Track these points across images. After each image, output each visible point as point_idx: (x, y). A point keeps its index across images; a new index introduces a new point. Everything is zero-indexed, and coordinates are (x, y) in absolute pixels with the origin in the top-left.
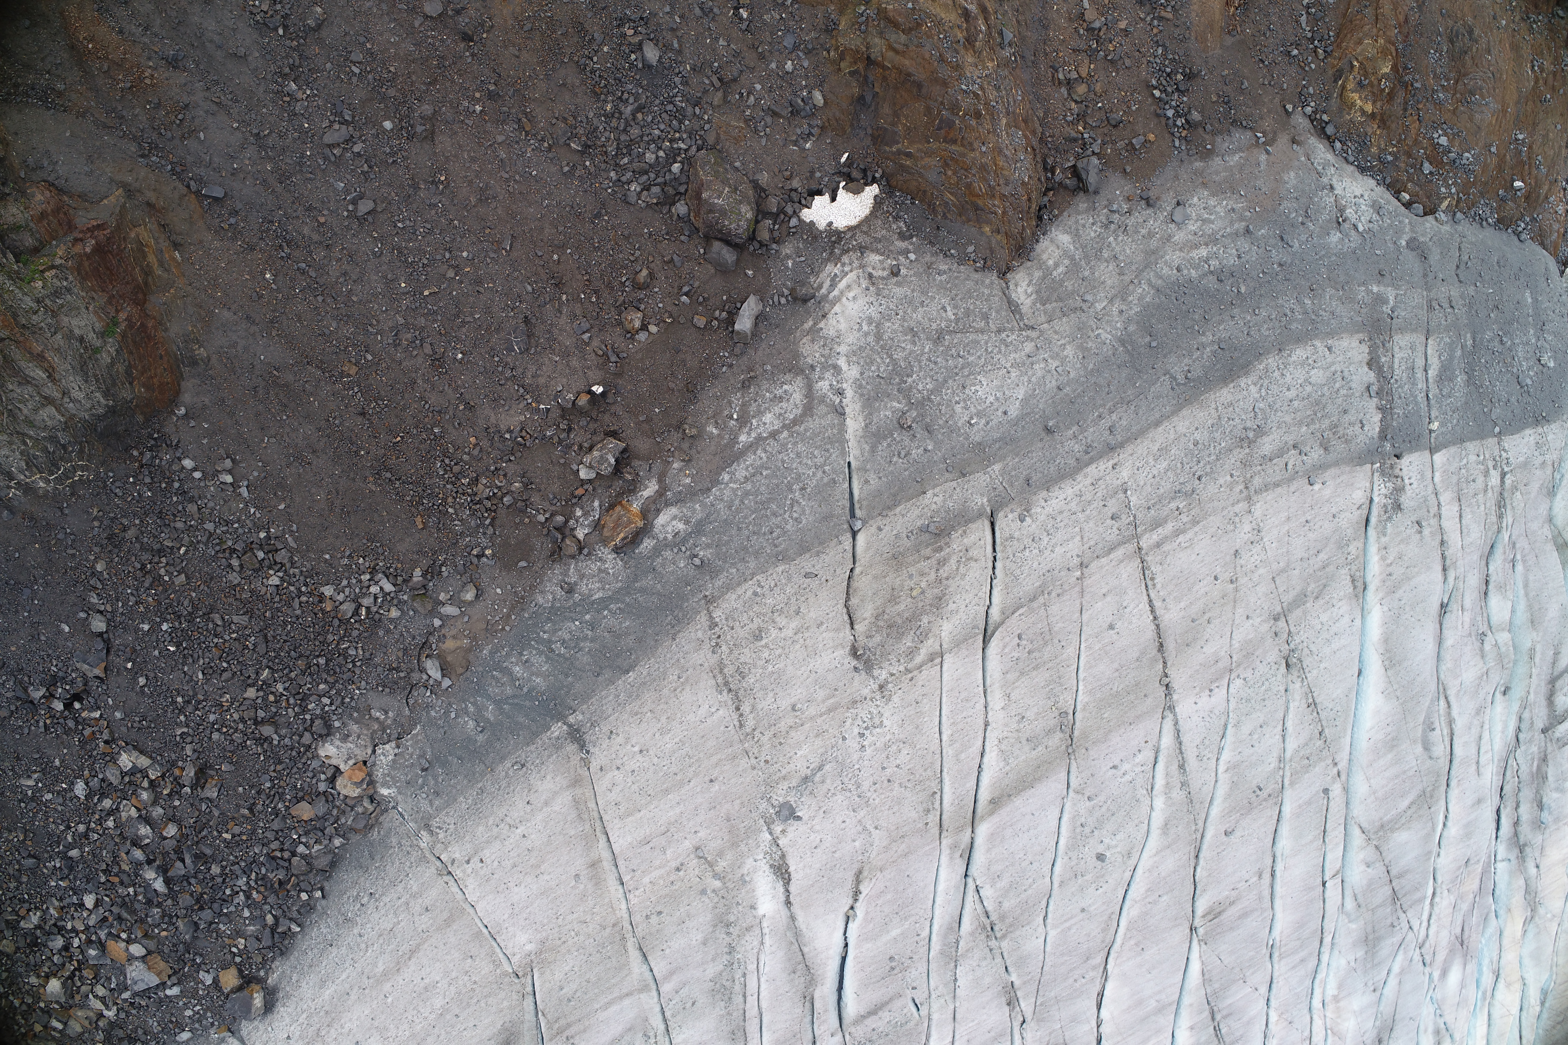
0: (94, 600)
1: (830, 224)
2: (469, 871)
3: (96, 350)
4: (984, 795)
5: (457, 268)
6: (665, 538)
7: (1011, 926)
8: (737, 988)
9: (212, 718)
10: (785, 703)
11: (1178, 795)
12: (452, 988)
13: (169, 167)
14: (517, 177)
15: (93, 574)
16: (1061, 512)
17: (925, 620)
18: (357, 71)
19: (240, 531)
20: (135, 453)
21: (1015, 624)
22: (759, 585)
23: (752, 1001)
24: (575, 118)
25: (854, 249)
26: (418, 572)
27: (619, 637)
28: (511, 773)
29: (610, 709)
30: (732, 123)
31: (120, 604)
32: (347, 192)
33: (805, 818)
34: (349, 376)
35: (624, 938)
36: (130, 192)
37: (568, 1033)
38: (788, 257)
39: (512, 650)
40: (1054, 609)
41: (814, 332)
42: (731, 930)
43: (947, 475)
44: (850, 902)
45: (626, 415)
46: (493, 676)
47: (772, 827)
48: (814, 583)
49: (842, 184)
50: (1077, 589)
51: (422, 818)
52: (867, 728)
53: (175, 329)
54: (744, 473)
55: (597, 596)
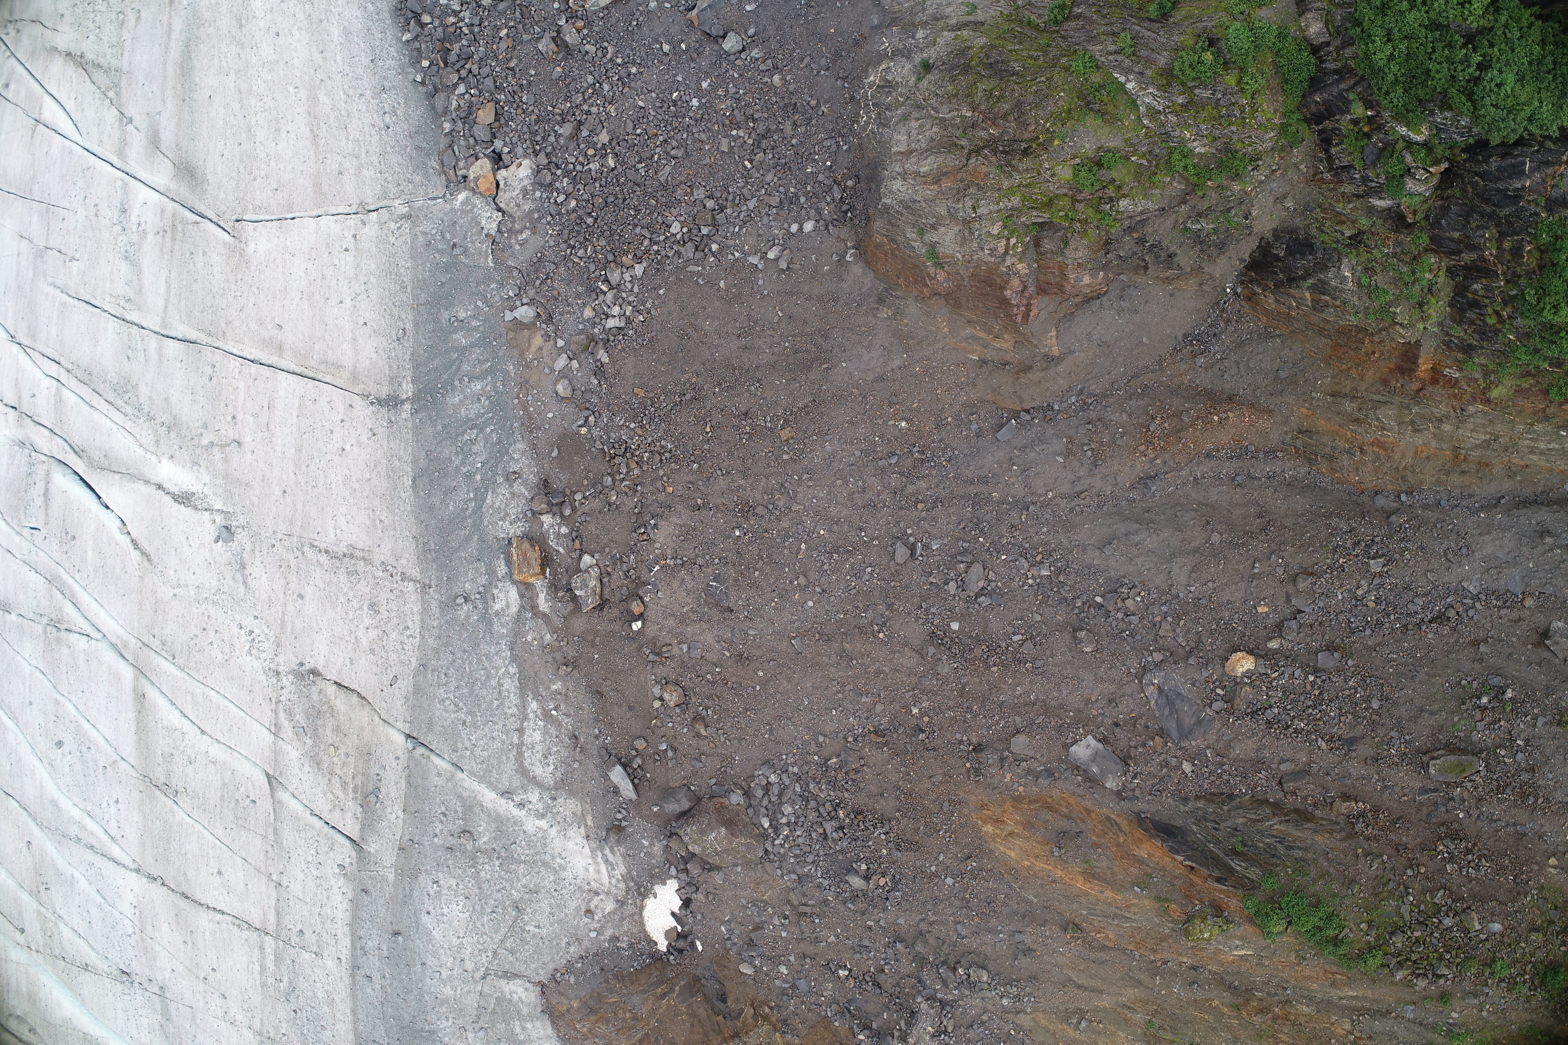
0: (755, 53)
1: (655, 897)
2: (346, 233)
3: (921, 232)
4: (152, 693)
5: (802, 589)
6: (496, 587)
7: (49, 643)
8: (119, 402)
9: (606, 87)
10: (309, 592)
11: (74, 830)
12: (264, 155)
13: (1056, 407)
14: (840, 696)
15: (775, 67)
16: (328, 898)
17: (309, 742)
18: (1016, 638)
19: (731, 229)
20: (850, 183)
21: (266, 804)
22: (411, 636)
23: (104, 406)
24: (853, 780)
25: (625, 897)
26: (605, 359)
27: (445, 494)
28: (400, 324)
29: (393, 446)
30: (770, 892)
31: (736, 75)
32: (926, 547)
33: (214, 546)
34: (783, 428)
35: (210, 335)
36: (1051, 360)
37: (169, 234)
38: (652, 845)
39: (497, 392)
40: (258, 841)
41: (580, 820)
42: (164, 428)
43: (407, 837)
44: (134, 535)
45: (609, 629)
46: (488, 361)
47: (223, 515)
48: (386, 679)
49: (679, 929)
50: (263, 869)
51: (418, 216)
52: (253, 640)
53: (913, 308)
54: (506, 686)
55: (489, 497)
